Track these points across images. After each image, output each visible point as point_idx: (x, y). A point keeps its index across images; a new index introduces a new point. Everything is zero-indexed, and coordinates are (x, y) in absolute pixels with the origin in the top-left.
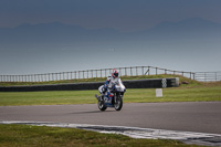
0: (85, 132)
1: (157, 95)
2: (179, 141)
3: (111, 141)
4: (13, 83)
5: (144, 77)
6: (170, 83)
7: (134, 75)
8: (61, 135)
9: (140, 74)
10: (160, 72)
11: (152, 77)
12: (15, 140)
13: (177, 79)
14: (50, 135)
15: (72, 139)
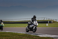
0: (27, 35)
1: (47, 25)
2: (52, 38)
3: (34, 37)
4: (9, 21)
5: (43, 20)
6: (50, 22)
7: (41, 20)
8: (21, 35)
9: (42, 20)
10: (48, 19)
11: (45, 20)
12: (9, 36)
13: (52, 21)
14: (18, 35)
15: (24, 36)
